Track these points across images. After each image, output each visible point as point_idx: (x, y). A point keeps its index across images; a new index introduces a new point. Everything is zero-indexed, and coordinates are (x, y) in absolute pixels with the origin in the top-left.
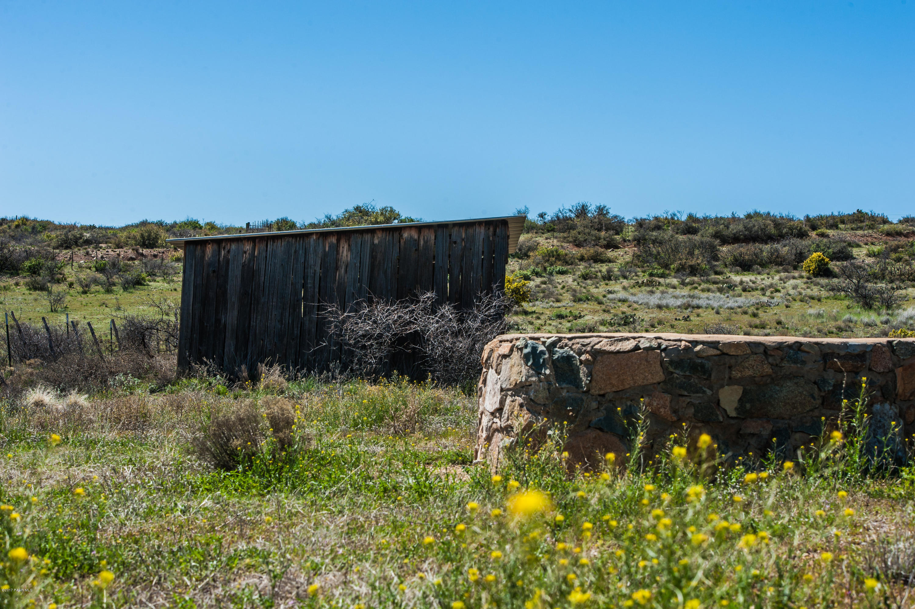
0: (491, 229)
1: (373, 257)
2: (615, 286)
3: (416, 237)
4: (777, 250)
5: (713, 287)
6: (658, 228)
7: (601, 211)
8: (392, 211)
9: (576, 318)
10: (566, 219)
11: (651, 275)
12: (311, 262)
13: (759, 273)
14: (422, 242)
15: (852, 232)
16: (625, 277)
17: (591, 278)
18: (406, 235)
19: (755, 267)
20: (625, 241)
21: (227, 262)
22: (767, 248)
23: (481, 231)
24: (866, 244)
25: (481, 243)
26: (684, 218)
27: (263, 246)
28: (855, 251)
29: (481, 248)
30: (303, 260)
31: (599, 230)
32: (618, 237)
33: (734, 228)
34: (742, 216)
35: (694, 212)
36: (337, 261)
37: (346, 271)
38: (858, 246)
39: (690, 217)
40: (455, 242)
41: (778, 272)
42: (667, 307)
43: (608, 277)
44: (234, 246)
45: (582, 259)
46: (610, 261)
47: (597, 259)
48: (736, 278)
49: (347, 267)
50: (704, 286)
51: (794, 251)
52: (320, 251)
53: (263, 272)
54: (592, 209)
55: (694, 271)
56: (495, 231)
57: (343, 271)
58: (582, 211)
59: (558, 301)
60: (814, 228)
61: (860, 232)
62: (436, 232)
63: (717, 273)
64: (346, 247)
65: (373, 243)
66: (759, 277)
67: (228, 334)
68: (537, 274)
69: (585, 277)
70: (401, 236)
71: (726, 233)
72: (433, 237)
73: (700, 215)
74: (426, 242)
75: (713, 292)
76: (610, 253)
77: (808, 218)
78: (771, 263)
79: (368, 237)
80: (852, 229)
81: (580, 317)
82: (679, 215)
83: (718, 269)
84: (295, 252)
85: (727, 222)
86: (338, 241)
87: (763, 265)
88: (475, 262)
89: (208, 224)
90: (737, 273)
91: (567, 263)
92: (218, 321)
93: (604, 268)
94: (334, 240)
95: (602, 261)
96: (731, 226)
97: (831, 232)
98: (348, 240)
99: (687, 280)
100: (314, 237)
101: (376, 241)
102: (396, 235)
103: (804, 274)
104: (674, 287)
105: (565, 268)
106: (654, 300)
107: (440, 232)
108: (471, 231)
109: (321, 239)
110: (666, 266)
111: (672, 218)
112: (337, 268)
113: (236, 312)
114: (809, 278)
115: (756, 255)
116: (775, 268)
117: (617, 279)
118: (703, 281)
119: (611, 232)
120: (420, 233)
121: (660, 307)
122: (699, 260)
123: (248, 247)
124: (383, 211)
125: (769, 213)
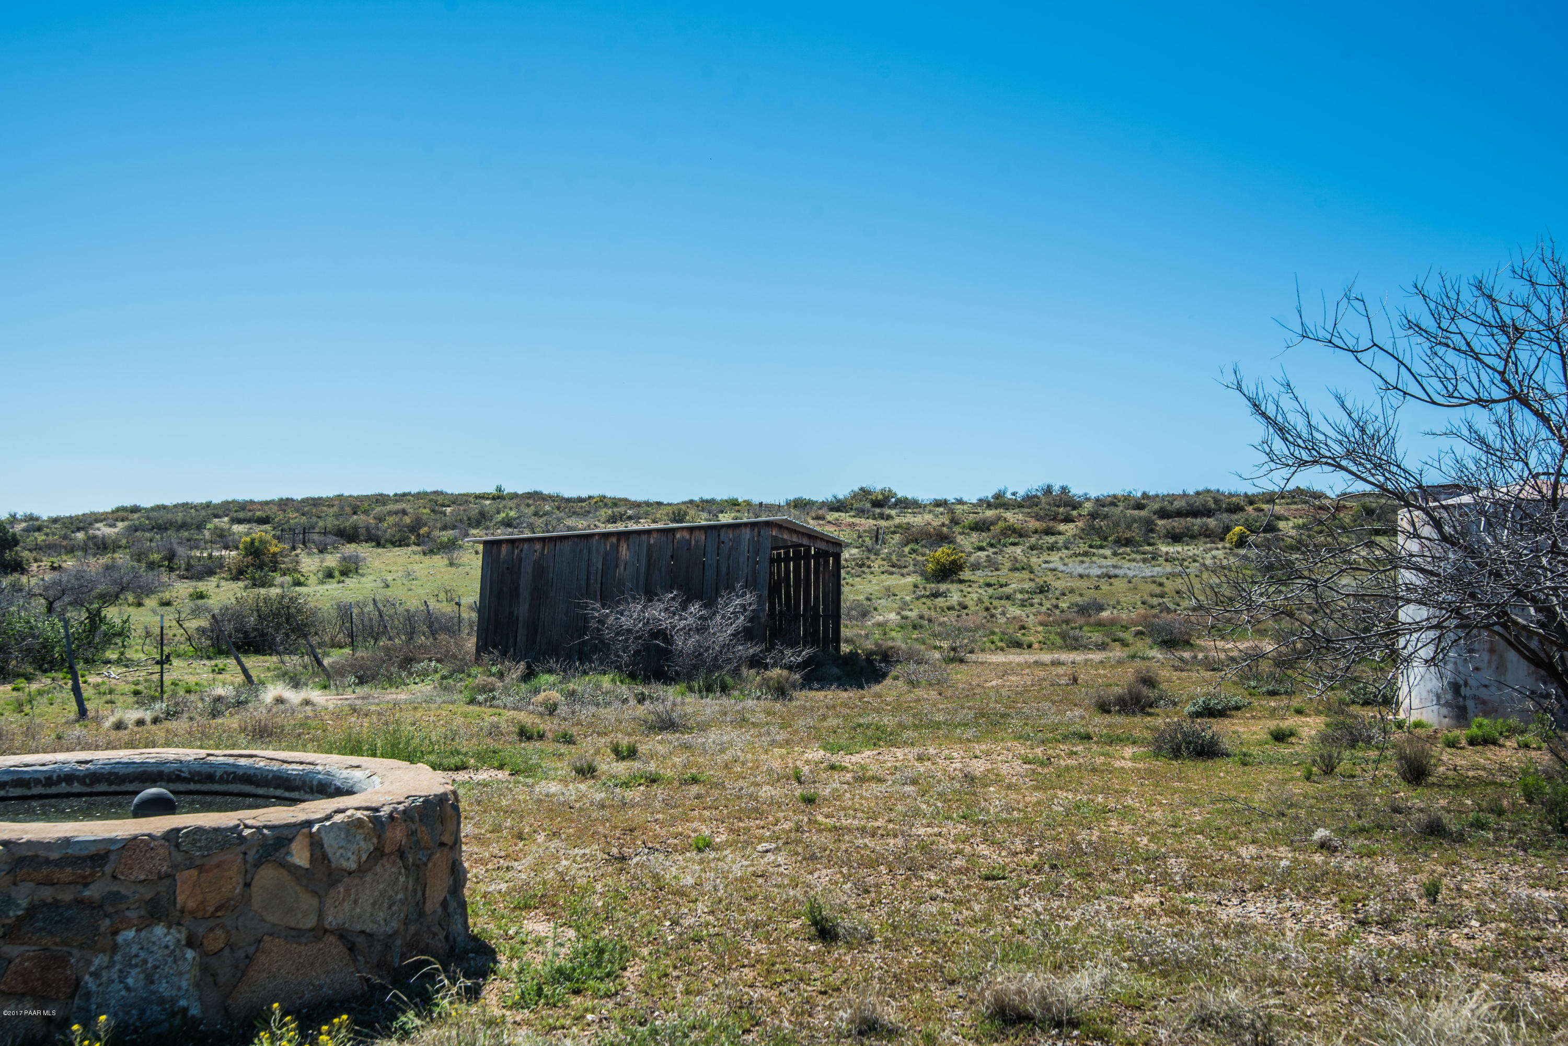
0: (756, 530)
1: (649, 557)
2: (1055, 557)
3: (688, 537)
4: (1206, 525)
5: (1138, 557)
6: (1113, 504)
7: (1064, 490)
8: (890, 491)
9: (1001, 586)
10: (1036, 496)
11: (1091, 546)
12: (594, 560)
13: (1187, 545)
14: (693, 542)
15: (1286, 507)
16: (1067, 548)
17: (1037, 549)
18: (678, 535)
19: (1185, 539)
20: (1080, 515)
21: (520, 560)
22: (1198, 521)
23: (747, 533)
24: (1295, 518)
25: (747, 543)
26: (1139, 495)
27: (552, 545)
28: (1281, 524)
29: (746, 548)
30: (587, 558)
31: (1059, 506)
32: (1075, 513)
33: (1177, 504)
34: (1192, 493)
35: (1147, 490)
36: (617, 559)
37: (625, 569)
38: (1287, 519)
39: (1144, 494)
40: (723, 543)
41: (1206, 543)
42: (1088, 576)
43: (1052, 548)
44: (526, 546)
45: (1036, 532)
46: (1060, 533)
47: (1048, 532)
48: (1164, 549)
49: (626, 565)
50: (1134, 556)
51: (1222, 525)
52: (602, 551)
53: (551, 570)
54: (1056, 489)
55: (1128, 542)
56: (759, 533)
57: (622, 568)
58: (1048, 490)
59: (997, 570)
60: (1251, 503)
61: (1294, 507)
62: (706, 533)
63: (1149, 544)
64: (625, 546)
65: (649, 543)
66: (1186, 548)
67: (520, 625)
68: (992, 546)
69: (1032, 548)
70: (674, 536)
71: (1169, 508)
72: (703, 537)
73: (1152, 493)
74: (697, 542)
75: (1138, 562)
76: (1062, 527)
77: (1246, 495)
78: (1200, 535)
79: (644, 537)
80: (1287, 504)
81: (1006, 585)
82: (1134, 493)
83: (1152, 541)
84: (580, 550)
85: (1172, 498)
86: (618, 541)
87: (1193, 537)
88: (741, 560)
89: (745, 501)
90: (1169, 544)
91: (1021, 536)
92: (511, 613)
93: (1051, 539)
94: (614, 540)
95: (1053, 534)
96: (1176, 503)
97: (1265, 507)
98: (627, 540)
99: (1121, 551)
100: (597, 537)
101: (652, 541)
102: (670, 535)
103: (1228, 545)
104: (1106, 558)
105: (1017, 541)
106: (1080, 570)
107: (709, 532)
108: (737, 531)
109: (602, 541)
110: (1105, 539)
111: (1129, 496)
112: (617, 566)
113: (527, 606)
114: (1230, 549)
115: (1188, 529)
116: (1203, 539)
117: (1059, 549)
118: (1132, 552)
119: (1069, 508)
120: (691, 534)
121: (1081, 576)
122: (1136, 533)
123: (538, 546)
124: (882, 492)
125: (1218, 491)
